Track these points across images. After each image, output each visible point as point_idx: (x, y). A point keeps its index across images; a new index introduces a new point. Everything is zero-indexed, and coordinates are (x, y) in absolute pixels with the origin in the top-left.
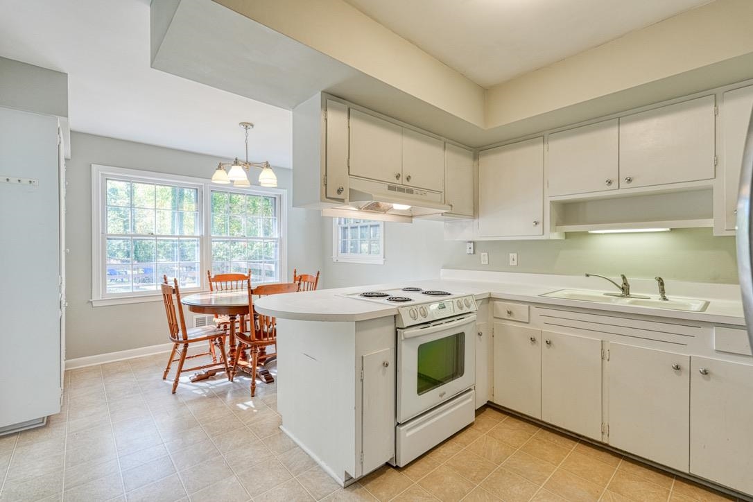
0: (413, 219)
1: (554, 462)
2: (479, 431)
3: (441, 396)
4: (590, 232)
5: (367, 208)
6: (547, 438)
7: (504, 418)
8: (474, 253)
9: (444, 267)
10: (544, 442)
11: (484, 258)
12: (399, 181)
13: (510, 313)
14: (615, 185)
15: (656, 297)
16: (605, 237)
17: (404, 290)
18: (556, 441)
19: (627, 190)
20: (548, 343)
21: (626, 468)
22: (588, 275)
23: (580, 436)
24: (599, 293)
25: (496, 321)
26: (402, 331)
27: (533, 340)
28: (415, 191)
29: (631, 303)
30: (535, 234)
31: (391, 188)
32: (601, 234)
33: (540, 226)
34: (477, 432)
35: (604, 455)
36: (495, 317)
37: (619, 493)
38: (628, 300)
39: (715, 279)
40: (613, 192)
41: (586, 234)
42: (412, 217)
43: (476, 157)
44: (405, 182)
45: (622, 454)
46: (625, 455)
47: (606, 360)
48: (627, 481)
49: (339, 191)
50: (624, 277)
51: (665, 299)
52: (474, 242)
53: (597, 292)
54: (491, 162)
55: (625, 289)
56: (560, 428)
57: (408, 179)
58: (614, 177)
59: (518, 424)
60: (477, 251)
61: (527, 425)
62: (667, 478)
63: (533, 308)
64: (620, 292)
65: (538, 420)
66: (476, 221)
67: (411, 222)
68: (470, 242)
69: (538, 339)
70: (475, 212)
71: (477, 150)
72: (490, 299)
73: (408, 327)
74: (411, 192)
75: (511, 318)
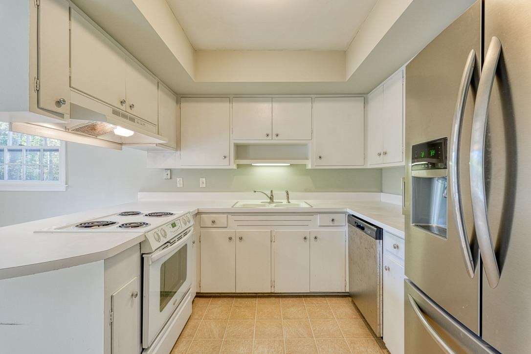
0: (123, 147)
1: (252, 318)
2: (198, 319)
3: (174, 304)
4: (253, 165)
5: (77, 130)
6: (240, 303)
7: (209, 301)
8: (171, 178)
9: (142, 191)
10: (241, 307)
11: (179, 182)
12: (123, 107)
13: (213, 222)
14: (270, 137)
15: (285, 202)
16: (260, 167)
17: (122, 214)
18: (246, 303)
19: (275, 141)
20: (241, 239)
21: (284, 303)
22: (255, 192)
23: (257, 293)
24: (258, 202)
25: (203, 230)
26: (150, 255)
27: (230, 239)
28: (136, 120)
29: (276, 206)
30: (224, 165)
31: (115, 112)
32: (258, 166)
33: (227, 159)
34: (196, 321)
35: (273, 300)
36: (201, 227)
37: (288, 319)
38: (274, 204)
39: (306, 190)
40: (268, 141)
41: (250, 165)
42: (121, 144)
43: (178, 102)
44: (128, 110)
45: (279, 295)
46: (281, 295)
47: (273, 242)
48: (288, 310)
49: (59, 103)
50: (272, 192)
51: (289, 202)
52: (170, 170)
53: (257, 202)
54: (190, 108)
55: (271, 198)
56: (245, 293)
57: (131, 107)
58: (270, 132)
59: (220, 302)
60: (173, 177)
61: (226, 300)
62: (301, 299)
63: (230, 216)
64: (269, 201)
65: (234, 293)
66: (178, 152)
67: (122, 150)
68: (168, 169)
69: (233, 238)
70: (178, 145)
71: (180, 97)
72: (198, 214)
73: (155, 250)
74: (132, 120)
75: (214, 226)
